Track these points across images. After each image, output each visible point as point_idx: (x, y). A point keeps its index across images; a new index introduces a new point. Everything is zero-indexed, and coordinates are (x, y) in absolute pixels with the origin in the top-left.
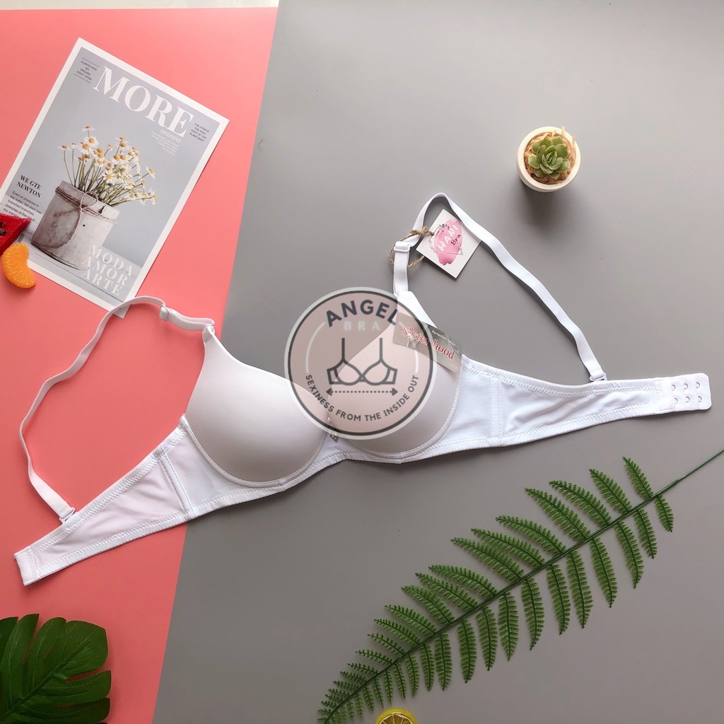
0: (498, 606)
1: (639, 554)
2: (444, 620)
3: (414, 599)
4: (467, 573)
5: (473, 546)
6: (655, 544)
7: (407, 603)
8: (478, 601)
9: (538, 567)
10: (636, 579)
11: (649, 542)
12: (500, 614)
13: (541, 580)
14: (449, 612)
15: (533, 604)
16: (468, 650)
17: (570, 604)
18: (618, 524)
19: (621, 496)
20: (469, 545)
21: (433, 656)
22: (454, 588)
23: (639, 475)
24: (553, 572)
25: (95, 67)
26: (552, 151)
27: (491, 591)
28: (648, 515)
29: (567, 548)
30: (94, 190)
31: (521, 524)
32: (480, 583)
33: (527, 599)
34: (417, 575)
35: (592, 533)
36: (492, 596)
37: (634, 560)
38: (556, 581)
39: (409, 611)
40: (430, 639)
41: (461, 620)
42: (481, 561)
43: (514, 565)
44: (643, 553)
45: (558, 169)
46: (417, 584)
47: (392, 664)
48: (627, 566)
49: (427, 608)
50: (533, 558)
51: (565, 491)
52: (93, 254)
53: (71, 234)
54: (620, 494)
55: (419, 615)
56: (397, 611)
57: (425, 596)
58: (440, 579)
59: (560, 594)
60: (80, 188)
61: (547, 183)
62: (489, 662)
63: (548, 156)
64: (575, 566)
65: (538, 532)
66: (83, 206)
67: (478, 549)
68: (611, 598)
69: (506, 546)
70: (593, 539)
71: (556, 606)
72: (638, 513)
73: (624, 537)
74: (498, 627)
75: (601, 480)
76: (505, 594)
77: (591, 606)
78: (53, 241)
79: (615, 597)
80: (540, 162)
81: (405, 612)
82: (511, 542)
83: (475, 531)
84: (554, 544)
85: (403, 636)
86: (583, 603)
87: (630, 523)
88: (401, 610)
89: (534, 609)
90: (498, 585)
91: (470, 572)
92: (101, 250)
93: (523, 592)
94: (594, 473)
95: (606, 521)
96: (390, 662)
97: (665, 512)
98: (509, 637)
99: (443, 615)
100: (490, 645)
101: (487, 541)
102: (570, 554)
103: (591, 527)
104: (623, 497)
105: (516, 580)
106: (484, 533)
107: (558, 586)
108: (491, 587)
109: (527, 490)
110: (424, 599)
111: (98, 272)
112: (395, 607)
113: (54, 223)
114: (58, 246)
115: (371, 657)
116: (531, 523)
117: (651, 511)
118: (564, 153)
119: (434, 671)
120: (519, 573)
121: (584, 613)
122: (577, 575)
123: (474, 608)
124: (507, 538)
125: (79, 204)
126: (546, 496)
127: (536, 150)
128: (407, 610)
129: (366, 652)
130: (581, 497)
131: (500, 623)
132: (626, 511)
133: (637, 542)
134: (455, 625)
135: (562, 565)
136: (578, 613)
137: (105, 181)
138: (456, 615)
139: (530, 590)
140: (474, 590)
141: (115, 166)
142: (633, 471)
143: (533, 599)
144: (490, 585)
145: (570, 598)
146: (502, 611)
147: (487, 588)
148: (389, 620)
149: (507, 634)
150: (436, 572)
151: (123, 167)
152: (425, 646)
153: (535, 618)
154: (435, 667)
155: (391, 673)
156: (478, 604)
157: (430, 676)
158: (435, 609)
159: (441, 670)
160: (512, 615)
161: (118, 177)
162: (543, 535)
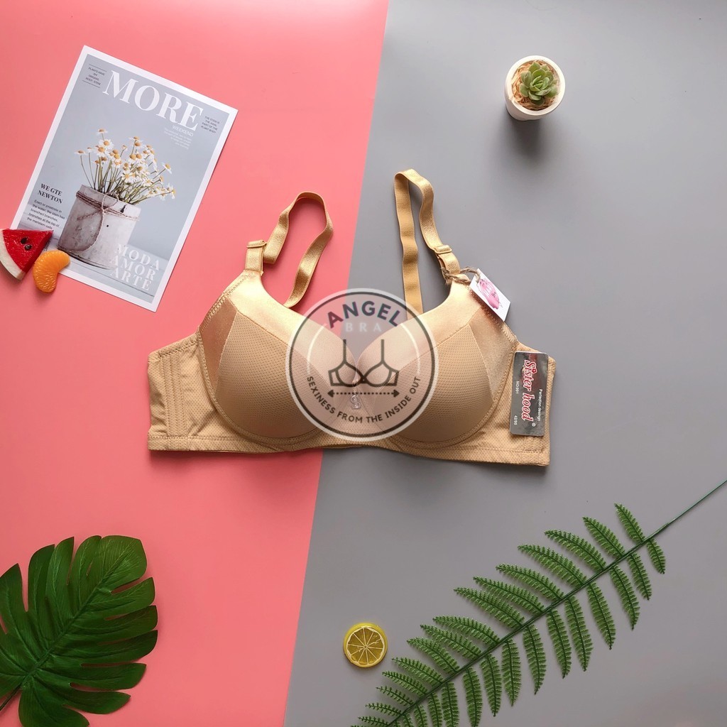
0: (501, 653)
1: (634, 596)
2: (450, 669)
3: (419, 651)
4: (470, 623)
5: (476, 596)
6: (649, 586)
7: (413, 655)
8: (482, 649)
9: (538, 614)
10: (633, 620)
11: (643, 585)
12: (503, 661)
13: (541, 626)
14: (454, 662)
15: (535, 650)
16: (474, 698)
17: (571, 649)
18: (613, 568)
20: (472, 596)
21: (440, 705)
23: (631, 521)
24: (553, 618)
28: (641, 558)
29: (564, 595)
31: (521, 573)
32: (483, 632)
33: (528, 646)
34: (422, 626)
35: (588, 579)
36: (495, 644)
37: (630, 602)
38: (556, 626)
39: (416, 663)
40: (436, 689)
41: (466, 669)
42: (482, 610)
43: (515, 612)
44: (638, 595)
46: (421, 635)
47: (401, 715)
48: (623, 608)
49: (432, 659)
50: (533, 605)
51: (560, 540)
54: (613, 540)
55: (425, 666)
56: (404, 664)
57: (430, 647)
58: (444, 631)
59: (560, 639)
60: (100, 190)
62: (495, 709)
64: (574, 611)
65: (537, 580)
66: (105, 207)
67: (480, 598)
68: (610, 641)
70: (589, 584)
71: (557, 650)
72: (631, 557)
73: (619, 580)
74: (502, 674)
75: (594, 527)
76: (507, 642)
77: (591, 649)
79: (614, 638)
81: (411, 664)
82: (512, 590)
83: (476, 580)
84: (552, 591)
85: (411, 687)
86: (583, 646)
87: (624, 567)
88: (408, 663)
89: (536, 654)
90: (500, 633)
91: (473, 622)
93: (525, 638)
94: (587, 521)
95: (602, 567)
96: (399, 713)
97: (657, 555)
98: (512, 683)
99: (449, 664)
100: (495, 691)
101: (488, 590)
102: (568, 599)
103: (587, 574)
104: (616, 543)
105: (517, 627)
106: (486, 581)
107: (558, 631)
108: (494, 636)
110: (431, 650)
115: (380, 709)
116: (530, 571)
119: (442, 719)
120: (520, 621)
121: (585, 656)
122: (576, 620)
123: (478, 657)
124: (508, 587)
126: (539, 550)
128: (414, 662)
129: (376, 705)
130: (575, 545)
131: (503, 670)
133: (632, 585)
134: (460, 674)
135: (561, 611)
136: (579, 656)
137: (123, 181)
138: (461, 664)
139: (531, 636)
140: (477, 639)
141: (132, 165)
142: (625, 516)
143: (534, 645)
144: (492, 634)
145: (570, 642)
146: (506, 658)
147: (490, 637)
148: (396, 672)
149: (510, 680)
150: (440, 623)
151: (140, 165)
152: (432, 695)
153: (537, 663)
154: (442, 716)
155: (401, 724)
156: (482, 652)
157: (439, 724)
158: (440, 659)
159: (449, 718)
160: (515, 661)
161: (136, 175)
162: (541, 583)
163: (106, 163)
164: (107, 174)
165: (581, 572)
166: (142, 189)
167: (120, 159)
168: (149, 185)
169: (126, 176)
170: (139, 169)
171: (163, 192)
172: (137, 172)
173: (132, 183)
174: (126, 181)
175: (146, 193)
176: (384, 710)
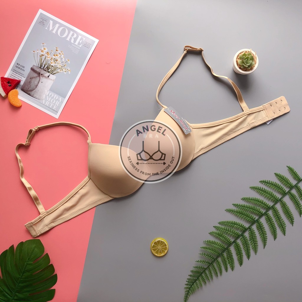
0: (248, 233)
2: (228, 243)
3: (214, 236)
4: (234, 222)
5: (234, 211)
7: (212, 239)
9: (261, 215)
10: (301, 213)
12: (249, 237)
13: (263, 220)
14: (229, 239)
15: (262, 230)
16: (239, 253)
17: (276, 228)
18: (289, 192)
20: (233, 211)
21: (226, 258)
22: (230, 229)
23: (294, 172)
24: (267, 216)
25: (46, 20)
26: (248, 58)
27: (244, 228)
28: (300, 187)
29: (271, 206)
30: (46, 68)
31: (252, 199)
32: (239, 225)
33: (259, 229)
34: (214, 227)
35: (279, 198)
36: (245, 230)
37: (298, 206)
38: (269, 219)
39: (213, 242)
40: (223, 251)
41: (234, 242)
42: (238, 217)
43: (252, 216)
45: (250, 65)
46: (214, 230)
49: (220, 239)
50: (258, 212)
51: (266, 184)
53: (37, 86)
54: (288, 181)
55: (218, 242)
57: (218, 234)
58: (223, 227)
59: (271, 224)
60: (40, 68)
61: (245, 71)
62: (248, 257)
63: (246, 60)
64: (276, 212)
65: (259, 201)
66: (42, 75)
67: (236, 212)
68: (292, 222)
69: (247, 209)
70: (280, 200)
71: (271, 229)
72: (296, 187)
73: (293, 198)
74: (249, 242)
75: (279, 176)
76: (250, 228)
77: (286, 226)
78: (30, 89)
80: (243, 62)
82: (249, 207)
83: (234, 205)
84: (266, 205)
85: (213, 252)
86: (282, 226)
87: (294, 192)
88: (210, 242)
89: (263, 232)
90: (247, 225)
91: (235, 222)
92: (48, 92)
93: (257, 226)
94: (276, 174)
95: (285, 193)
96: (209, 263)
98: (255, 245)
99: (227, 241)
100: (247, 250)
101: (239, 208)
102: (273, 208)
103: (279, 196)
105: (253, 222)
106: (238, 205)
107: (270, 221)
108: (244, 226)
109: (250, 187)
110: (218, 236)
111: (48, 101)
112: (208, 241)
113: (30, 81)
114: (31, 91)
115: (202, 262)
116: (255, 198)
118: (252, 59)
119: (228, 264)
120: (254, 219)
122: (277, 216)
123: (239, 236)
125: (40, 74)
126: (258, 188)
127: (240, 58)
129: (199, 261)
130: (273, 185)
131: (250, 240)
134: (232, 244)
135: (270, 213)
137: (50, 65)
138: (232, 240)
139: (260, 225)
140: (237, 229)
141: (54, 59)
142: (291, 170)
143: (261, 228)
144: (243, 225)
145: (276, 225)
146: (250, 235)
147: (243, 227)
149: (253, 244)
150: (221, 224)
151: (57, 59)
152: (222, 254)
153: (263, 236)
154: (228, 262)
155: (210, 268)
156: (240, 234)
157: (226, 266)
158: (224, 239)
159: (230, 263)
160: (254, 236)
161: (55, 63)
162: (260, 202)
163: (44, 57)
164: (44, 61)
165: (276, 196)
166: (57, 69)
167: (50, 56)
168: (60, 67)
169: (51, 63)
172: (56, 61)
173: (54, 66)
175: (59, 70)
176: (203, 263)
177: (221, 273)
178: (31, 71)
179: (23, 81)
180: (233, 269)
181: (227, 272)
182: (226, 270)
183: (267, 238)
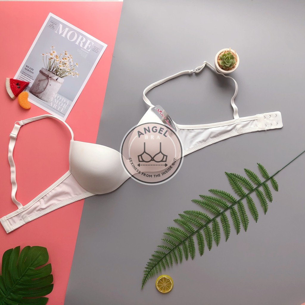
0: (212, 225)
1: (266, 201)
2: (191, 231)
3: (179, 224)
4: (199, 212)
6: (271, 197)
7: (176, 226)
8: (204, 223)
9: (227, 208)
10: (265, 211)
11: (269, 196)
12: (213, 228)
13: (228, 214)
14: (193, 228)
15: (226, 223)
16: (201, 243)
17: (240, 222)
18: (256, 189)
19: (257, 179)
20: (199, 202)
21: (188, 246)
22: (194, 219)
23: (264, 170)
24: (232, 210)
25: (56, 24)
28: (268, 185)
29: (237, 200)
30: (54, 71)
31: (219, 192)
32: (204, 216)
33: (223, 222)
34: (179, 214)
35: (247, 194)
36: (209, 221)
37: (264, 203)
38: (234, 213)
39: (177, 229)
40: (186, 240)
41: (197, 231)
42: (203, 208)
43: (217, 208)
44: (267, 200)
46: (179, 218)
47: (172, 250)
48: (261, 206)
49: (184, 228)
50: (224, 205)
52: (54, 96)
53: (45, 88)
54: (256, 178)
55: (181, 230)
56: (172, 229)
57: (183, 222)
58: (188, 216)
59: (236, 219)
60: (49, 71)
62: (210, 248)
64: (241, 207)
65: (225, 195)
66: (50, 78)
67: (202, 203)
68: (256, 219)
69: (213, 201)
70: (247, 196)
71: (235, 223)
72: (264, 184)
73: (259, 195)
74: (212, 233)
75: (249, 172)
76: (214, 220)
77: (248, 223)
78: (38, 91)
79: (258, 218)
82: (215, 199)
83: (201, 196)
84: (232, 199)
85: (176, 239)
86: (245, 222)
87: (261, 189)
88: (174, 229)
89: (226, 225)
90: (211, 217)
92: (56, 95)
93: (221, 219)
94: (246, 170)
95: (252, 189)
96: (171, 250)
97: (275, 184)
99: (190, 229)
100: (210, 240)
102: (239, 202)
103: (246, 192)
104: (258, 179)
105: (218, 214)
106: (204, 196)
107: (235, 216)
110: (183, 224)
111: (55, 103)
112: (171, 228)
113: (38, 84)
114: (39, 93)
115: (163, 248)
116: (222, 191)
117: (269, 184)
118: (233, 58)
119: (189, 252)
120: (219, 211)
121: (246, 225)
122: (242, 211)
123: (203, 226)
124: (213, 198)
125: (48, 76)
129: (161, 246)
130: (241, 180)
131: (213, 232)
132: (259, 185)
133: (265, 196)
134: (195, 233)
135: (236, 207)
136: (244, 225)
137: (59, 68)
138: (195, 230)
139: (224, 218)
140: (202, 219)
141: (63, 62)
142: (261, 168)
143: (225, 221)
144: (208, 216)
145: (240, 220)
146: (214, 227)
147: (207, 218)
148: (169, 233)
149: (216, 236)
150: (186, 213)
151: (66, 62)
152: (184, 242)
153: (227, 228)
154: (189, 251)
155: (172, 254)
156: (204, 224)
157: (187, 254)
158: (187, 227)
159: (191, 252)
160: (218, 228)
161: (64, 66)
162: (227, 196)
163: (53, 60)
164: (53, 64)
165: (244, 191)
166: (66, 72)
167: (58, 59)
168: (68, 71)
169: (60, 66)
170: (65, 64)
171: (74, 74)
172: (64, 65)
173: (62, 69)
174: (60, 68)
175: (67, 74)
176: (165, 248)
177: (181, 260)
178: (39, 73)
179: (32, 83)
180: (193, 258)
181: (187, 260)
182: (187, 258)
183: (230, 231)
